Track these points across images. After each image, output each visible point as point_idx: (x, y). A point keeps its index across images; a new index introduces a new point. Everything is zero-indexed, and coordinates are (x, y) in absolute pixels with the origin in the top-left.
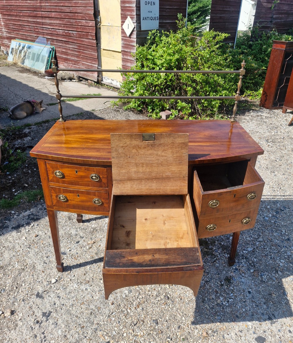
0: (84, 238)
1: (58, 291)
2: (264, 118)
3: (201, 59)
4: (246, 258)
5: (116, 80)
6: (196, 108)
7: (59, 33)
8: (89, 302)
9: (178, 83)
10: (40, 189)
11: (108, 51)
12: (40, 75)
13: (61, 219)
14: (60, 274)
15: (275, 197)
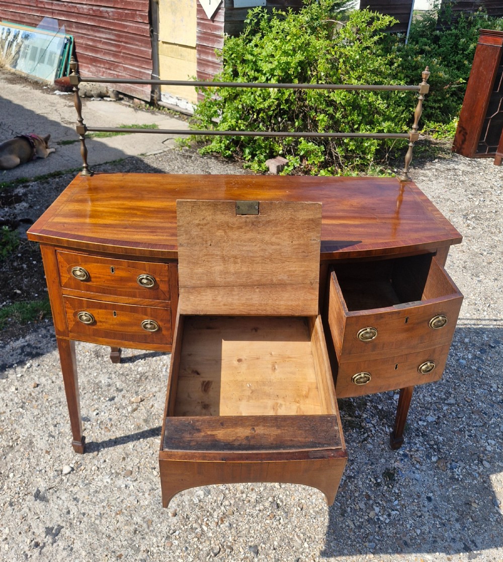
0: (124, 391)
1: (75, 489)
2: (460, 173)
3: (344, 62)
4: (424, 435)
5: (185, 99)
6: (334, 154)
7: (81, 11)
8: (132, 511)
9: (301, 107)
10: (43, 299)
11: (171, 46)
12: (45, 87)
13: (81, 355)
14: (78, 457)
15: (479, 322)
